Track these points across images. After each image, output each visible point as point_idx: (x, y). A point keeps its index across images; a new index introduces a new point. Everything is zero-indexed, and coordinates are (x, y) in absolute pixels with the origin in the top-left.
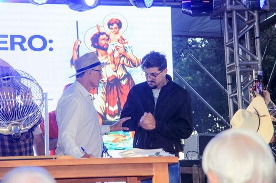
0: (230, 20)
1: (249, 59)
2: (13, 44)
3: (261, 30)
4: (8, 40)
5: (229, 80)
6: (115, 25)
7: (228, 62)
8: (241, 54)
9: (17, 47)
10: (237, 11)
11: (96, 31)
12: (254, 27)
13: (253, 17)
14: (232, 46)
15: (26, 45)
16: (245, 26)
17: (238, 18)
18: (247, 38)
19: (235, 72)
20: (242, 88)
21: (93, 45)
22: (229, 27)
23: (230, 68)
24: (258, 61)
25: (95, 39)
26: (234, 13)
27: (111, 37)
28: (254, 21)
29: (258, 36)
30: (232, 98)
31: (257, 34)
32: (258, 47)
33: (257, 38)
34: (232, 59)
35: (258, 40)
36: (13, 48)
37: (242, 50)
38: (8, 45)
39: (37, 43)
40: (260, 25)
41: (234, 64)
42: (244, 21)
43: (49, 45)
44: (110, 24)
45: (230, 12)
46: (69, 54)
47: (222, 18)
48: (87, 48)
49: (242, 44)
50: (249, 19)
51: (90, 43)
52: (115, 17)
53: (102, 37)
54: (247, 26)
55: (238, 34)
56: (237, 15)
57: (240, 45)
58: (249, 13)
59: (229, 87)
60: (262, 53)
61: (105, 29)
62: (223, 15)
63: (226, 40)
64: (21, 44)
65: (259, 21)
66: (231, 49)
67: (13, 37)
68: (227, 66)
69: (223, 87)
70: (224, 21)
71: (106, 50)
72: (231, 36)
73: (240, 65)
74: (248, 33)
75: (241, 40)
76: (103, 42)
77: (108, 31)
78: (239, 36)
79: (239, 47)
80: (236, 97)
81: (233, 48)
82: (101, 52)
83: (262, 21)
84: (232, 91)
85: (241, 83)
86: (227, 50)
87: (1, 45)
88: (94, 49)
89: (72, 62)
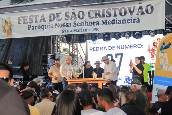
2: (134, 46)
4: (133, 46)
6: (159, 40)
9: (135, 47)
11: (154, 42)
15: (137, 47)
21: (153, 45)
25: (154, 44)
36: (134, 48)
38: (133, 47)
39: (140, 46)
43: (142, 46)
44: (158, 39)
46: (147, 48)
48: (152, 47)
51: (152, 45)
52: (159, 37)
53: (155, 43)
61: (156, 41)
64: (136, 47)
67: (134, 45)
71: (156, 46)
76: (156, 44)
77: (157, 41)
87: (131, 47)
88: (153, 46)
89: (148, 50)
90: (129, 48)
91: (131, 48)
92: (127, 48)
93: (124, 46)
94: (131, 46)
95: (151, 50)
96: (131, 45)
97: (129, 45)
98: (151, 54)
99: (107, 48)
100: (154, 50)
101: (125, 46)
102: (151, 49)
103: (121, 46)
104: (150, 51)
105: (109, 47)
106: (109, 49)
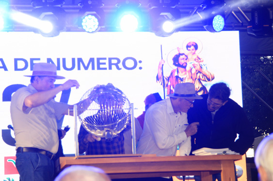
2: (110, 65)
4: (107, 61)
6: (192, 47)
9: (114, 67)
15: (120, 65)
21: (174, 64)
25: (176, 59)
27: (189, 57)
36: (110, 68)
38: (107, 66)
39: (129, 63)
43: (139, 65)
46: (156, 72)
51: (172, 62)
52: (192, 40)
53: (181, 57)
61: (184, 50)
64: (116, 65)
67: (110, 59)
71: (185, 67)
76: (182, 61)
82: (181, 69)
87: (101, 66)
88: (176, 68)
89: (158, 79)
90: (93, 68)
91: (99, 68)
92: (86, 68)
93: (73, 60)
94: (99, 64)
95: (168, 79)
96: (98, 59)
97: (92, 60)
98: (166, 90)
99: (10, 65)
100: (177, 77)
101: (80, 60)
103: (64, 60)
104: (166, 82)
105: (16, 60)
106: (16, 69)
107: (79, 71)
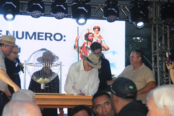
0: (155, 29)
1: (164, 49)
2: (46, 37)
3: (170, 34)
4: (44, 35)
5: (153, 59)
6: (97, 29)
7: (153, 50)
8: (160, 46)
9: (48, 39)
10: (159, 24)
11: (87, 32)
12: (167, 32)
13: (167, 28)
14: (155, 42)
15: (52, 38)
16: (162, 32)
17: (159, 28)
18: (163, 38)
19: (156, 55)
20: (159, 63)
21: (85, 39)
22: (154, 32)
23: (154, 53)
24: (168, 50)
25: (87, 36)
26: (157, 25)
27: (94, 35)
28: (167, 30)
29: (169, 37)
30: (154, 68)
31: (168, 36)
32: (168, 43)
33: (168, 38)
34: (155, 49)
35: (169, 39)
36: (46, 39)
37: (161, 44)
38: (44, 38)
39: (58, 37)
40: (170, 32)
41: (156, 51)
42: (162, 29)
43: (64, 38)
44: (94, 29)
45: (155, 25)
46: (73, 43)
47: (151, 28)
48: (82, 41)
49: (160, 41)
50: (164, 29)
52: (97, 25)
53: (90, 35)
54: (163, 32)
55: (159, 36)
56: (158, 26)
57: (159, 42)
58: (164, 26)
59: (153, 63)
60: (170, 46)
62: (152, 26)
63: (153, 39)
64: (50, 37)
65: (169, 30)
66: (155, 44)
67: (46, 34)
68: (152, 52)
69: (150, 63)
70: (152, 29)
71: (91, 41)
72: (155, 37)
73: (159, 52)
74: (164, 35)
75: (160, 39)
76: (90, 38)
77: (93, 32)
78: (159, 37)
79: (159, 43)
80: (156, 68)
81: (156, 43)
82: (89, 42)
83: (171, 30)
84: (155, 65)
85: (159, 61)
86: (153, 44)
88: (86, 41)
89: (75, 47)
90: (35, 39)
91: (39, 39)
92: (31, 38)
93: (23, 33)
94: (39, 36)
96: (39, 33)
97: (34, 33)
101: (27, 33)
102: (80, 45)
103: (17, 32)
104: (80, 50)
107: (26, 40)
